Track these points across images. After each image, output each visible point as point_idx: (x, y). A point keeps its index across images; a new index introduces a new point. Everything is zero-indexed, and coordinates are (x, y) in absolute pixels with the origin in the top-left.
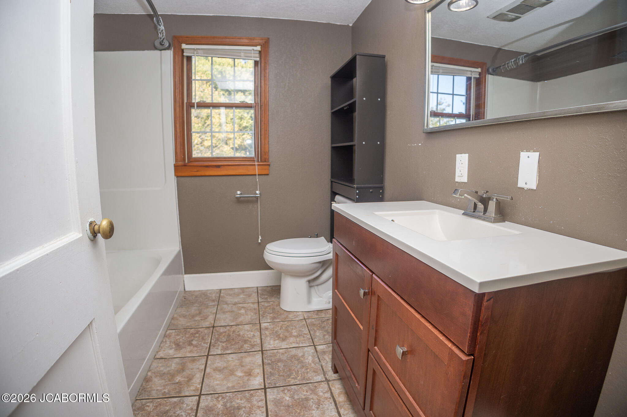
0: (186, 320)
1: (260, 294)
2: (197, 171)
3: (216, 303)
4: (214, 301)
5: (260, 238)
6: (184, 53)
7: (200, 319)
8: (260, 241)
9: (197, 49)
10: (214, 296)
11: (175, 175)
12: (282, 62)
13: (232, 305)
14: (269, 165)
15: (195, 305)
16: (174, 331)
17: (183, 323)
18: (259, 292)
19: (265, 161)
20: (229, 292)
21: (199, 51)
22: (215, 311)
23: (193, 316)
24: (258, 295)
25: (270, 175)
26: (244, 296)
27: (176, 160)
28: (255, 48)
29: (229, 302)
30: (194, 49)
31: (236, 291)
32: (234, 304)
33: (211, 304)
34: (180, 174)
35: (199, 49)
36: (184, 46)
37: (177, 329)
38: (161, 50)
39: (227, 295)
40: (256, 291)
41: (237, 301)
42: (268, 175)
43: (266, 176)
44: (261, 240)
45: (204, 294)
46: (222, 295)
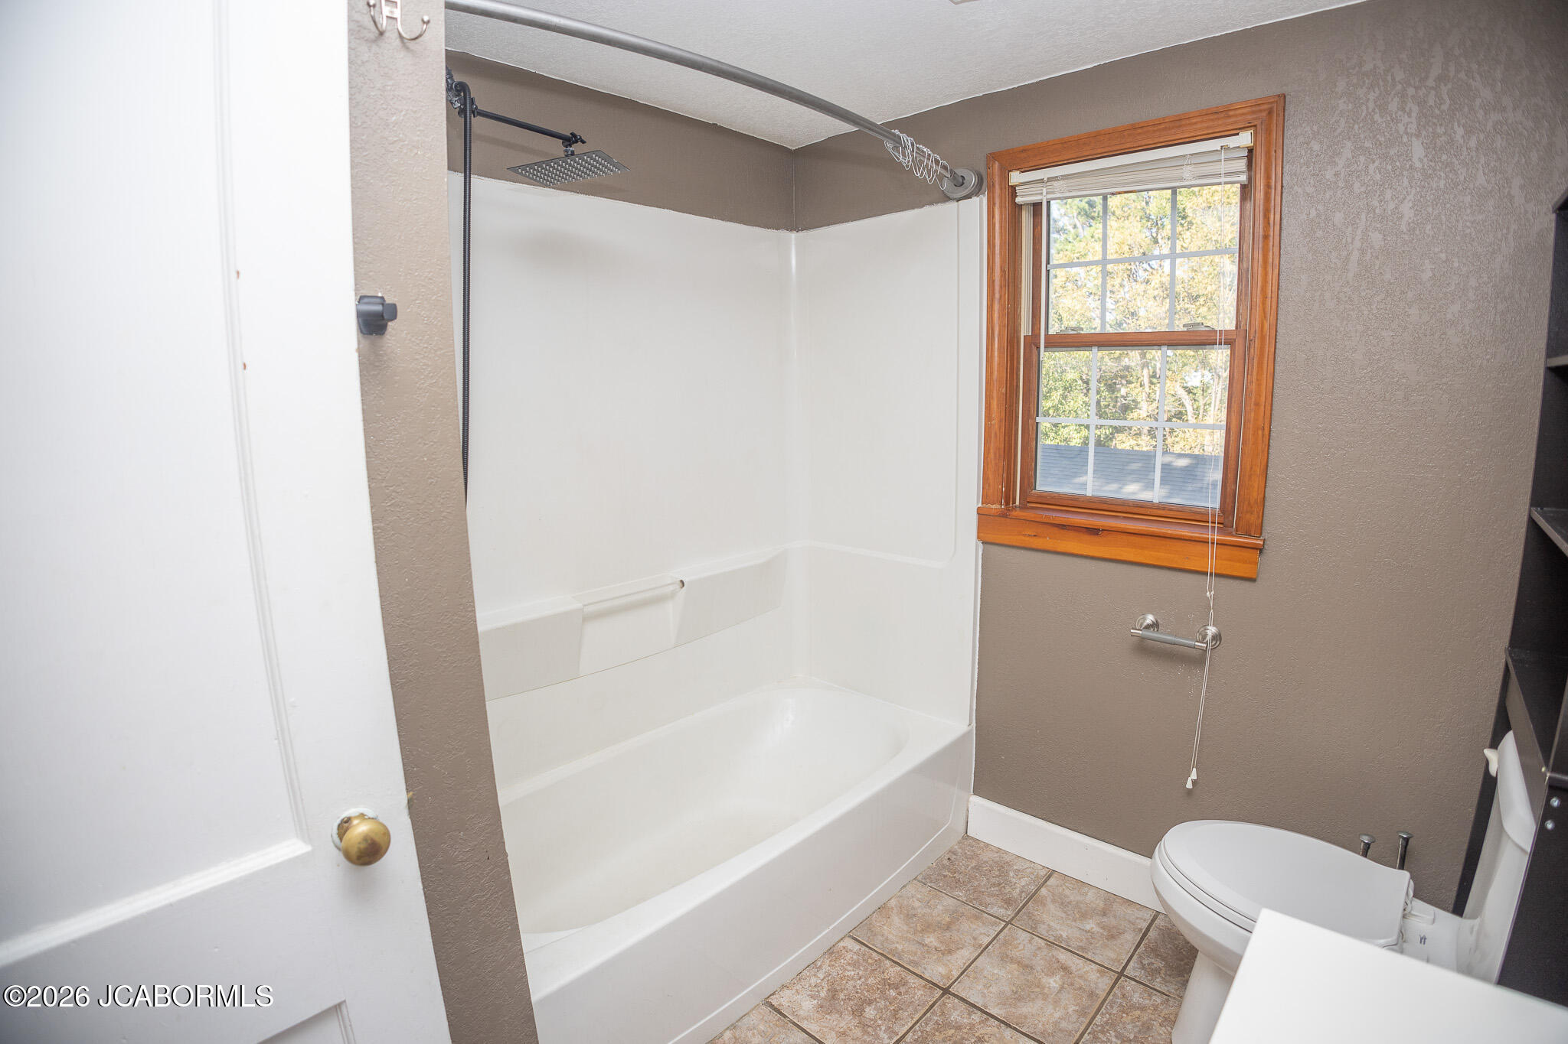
0: (905, 928)
1: (1147, 947)
2: (1035, 536)
3: (1010, 913)
4: (1008, 902)
5: (1194, 776)
6: (1016, 196)
7: (936, 944)
8: (1189, 785)
9: (1050, 179)
10: (1021, 884)
11: (979, 538)
12: (1337, 174)
13: (1042, 943)
14: (1260, 550)
15: (958, 893)
16: (857, 947)
17: (891, 937)
18: (1152, 934)
19: (1248, 534)
20: (1067, 892)
21: (1055, 183)
22: (986, 940)
23: (927, 927)
24: (1138, 946)
25: (1259, 581)
26: (1096, 929)
27: (985, 499)
28: (1232, 142)
29: (1042, 929)
30: (1041, 181)
31: (1091, 895)
32: (1051, 944)
33: (994, 910)
34: (990, 538)
35: (1055, 179)
36: (1016, 177)
37: (867, 946)
38: (958, 200)
39: (1054, 901)
40: (1145, 925)
41: (1064, 935)
42: (1253, 580)
43: (1247, 584)
44: (1194, 782)
45: (1002, 866)
46: (1043, 891)
